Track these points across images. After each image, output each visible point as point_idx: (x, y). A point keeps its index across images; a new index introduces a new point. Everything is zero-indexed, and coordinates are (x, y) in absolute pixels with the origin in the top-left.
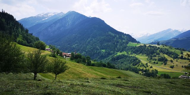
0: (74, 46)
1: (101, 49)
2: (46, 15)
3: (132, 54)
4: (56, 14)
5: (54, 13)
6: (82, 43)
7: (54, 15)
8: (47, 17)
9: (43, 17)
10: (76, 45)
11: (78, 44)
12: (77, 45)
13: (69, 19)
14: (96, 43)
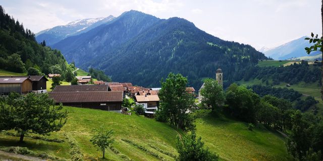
0: (141, 73)
1: (199, 78)
2: (83, 22)
3: (278, 84)
4: (101, 19)
5: (97, 19)
6: (157, 66)
7: (97, 22)
8: (85, 26)
9: (78, 26)
10: (144, 71)
11: (148, 70)
12: (147, 72)
13: (125, 25)
14: (186, 65)
